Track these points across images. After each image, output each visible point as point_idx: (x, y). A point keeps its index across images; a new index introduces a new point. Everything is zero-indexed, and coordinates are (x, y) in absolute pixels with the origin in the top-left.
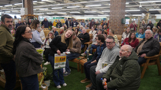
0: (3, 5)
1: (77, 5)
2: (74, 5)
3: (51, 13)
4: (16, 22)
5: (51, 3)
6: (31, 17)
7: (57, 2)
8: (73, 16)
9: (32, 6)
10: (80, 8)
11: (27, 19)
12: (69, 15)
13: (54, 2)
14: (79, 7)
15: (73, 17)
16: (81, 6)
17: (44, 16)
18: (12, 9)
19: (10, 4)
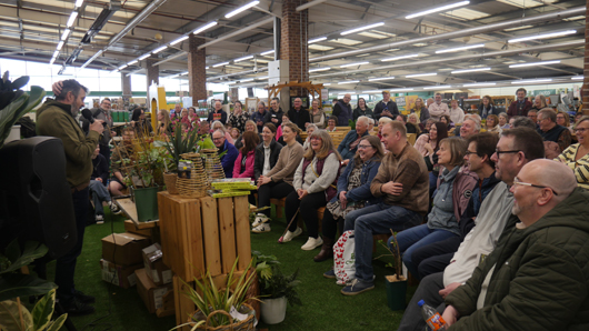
0: (230, 59)
1: (472, 39)
2: (462, 39)
3: (382, 76)
4: (253, 110)
5: (378, 40)
6: (299, 89)
7: (400, 35)
8: (465, 86)
9: (304, 52)
10: (486, 50)
11: (286, 99)
12: (451, 84)
13: (391, 37)
14: (482, 46)
15: (466, 88)
16: (489, 41)
17: (361, 89)
18: (255, 69)
19: (249, 54)
